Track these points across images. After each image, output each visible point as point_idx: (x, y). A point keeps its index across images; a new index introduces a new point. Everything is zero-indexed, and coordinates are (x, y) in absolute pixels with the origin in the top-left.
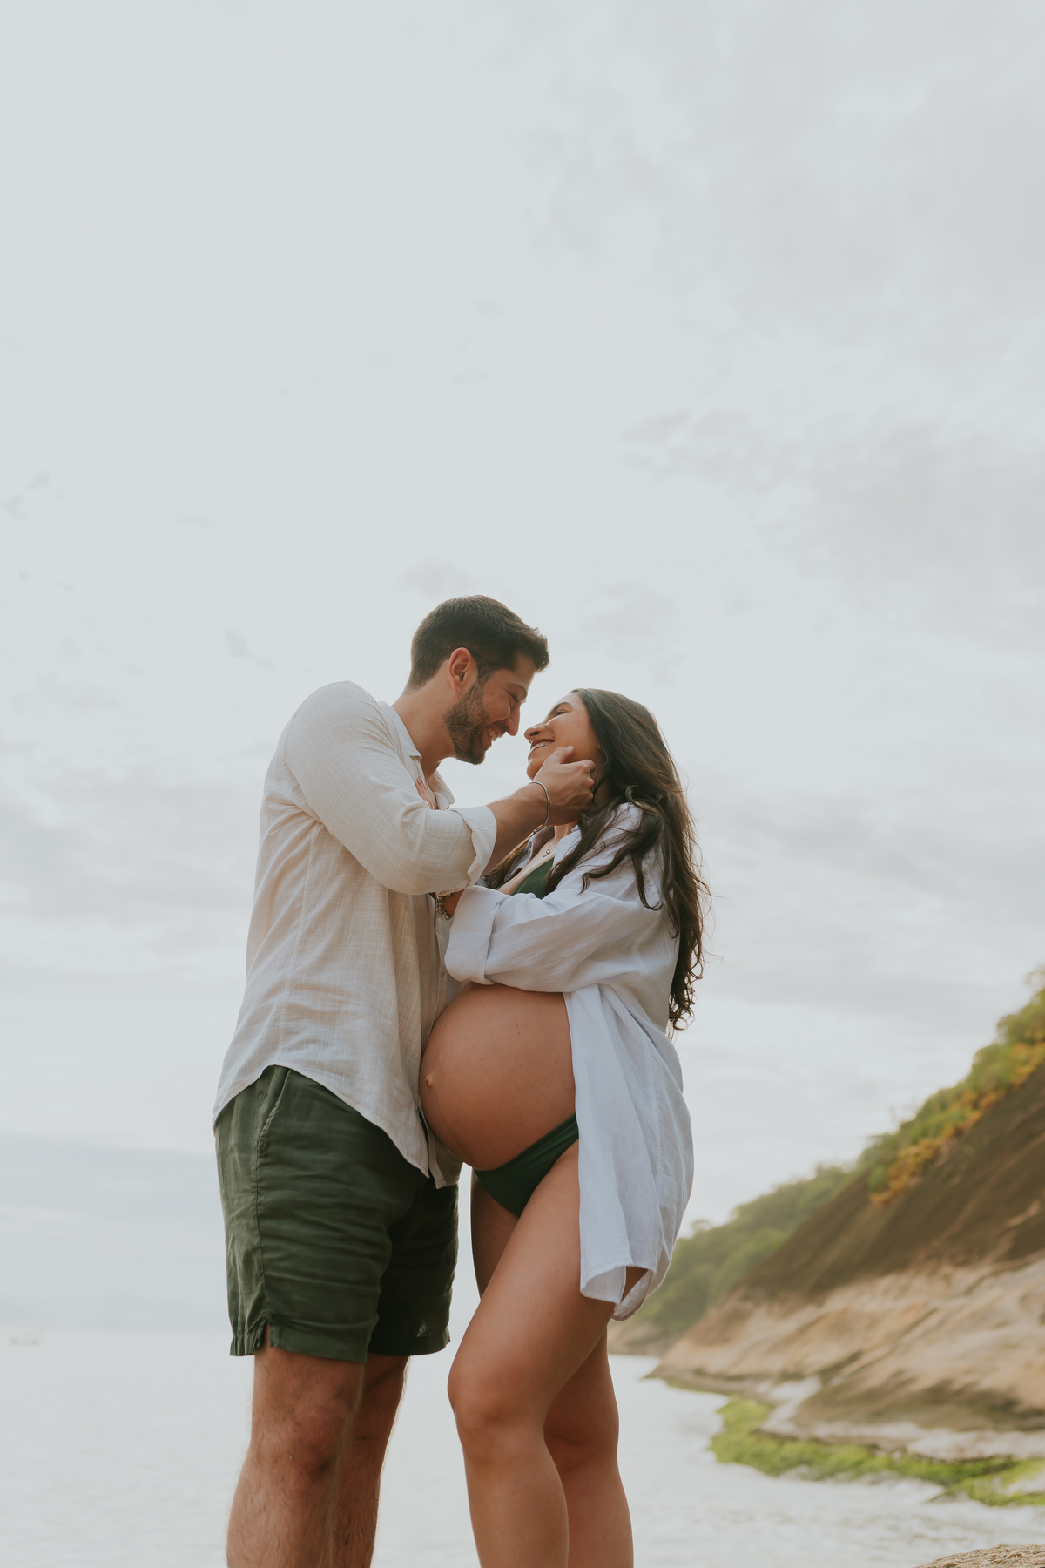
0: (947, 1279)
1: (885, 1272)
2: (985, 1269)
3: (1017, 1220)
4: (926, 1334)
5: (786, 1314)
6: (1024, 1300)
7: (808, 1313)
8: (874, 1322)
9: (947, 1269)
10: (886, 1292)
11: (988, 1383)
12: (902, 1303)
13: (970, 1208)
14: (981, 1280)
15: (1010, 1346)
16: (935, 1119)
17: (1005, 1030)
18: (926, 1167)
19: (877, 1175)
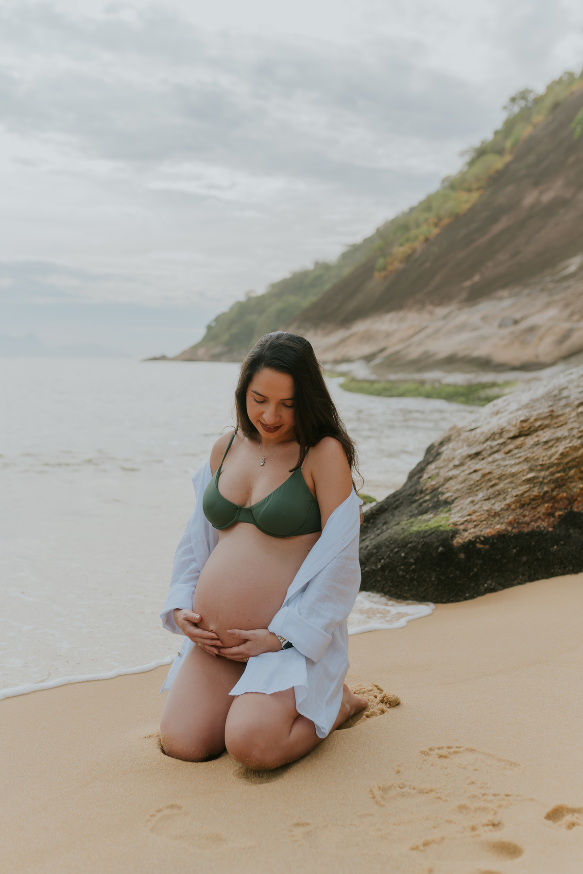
0: (431, 312)
1: (389, 311)
2: (453, 307)
3: (468, 283)
5: (327, 335)
6: (484, 319)
7: (341, 334)
8: (388, 335)
9: (430, 308)
10: (391, 321)
11: (476, 353)
12: (403, 325)
13: (438, 278)
14: (451, 312)
15: (484, 338)
16: (413, 233)
17: (447, 184)
18: (408, 258)
19: (381, 261)
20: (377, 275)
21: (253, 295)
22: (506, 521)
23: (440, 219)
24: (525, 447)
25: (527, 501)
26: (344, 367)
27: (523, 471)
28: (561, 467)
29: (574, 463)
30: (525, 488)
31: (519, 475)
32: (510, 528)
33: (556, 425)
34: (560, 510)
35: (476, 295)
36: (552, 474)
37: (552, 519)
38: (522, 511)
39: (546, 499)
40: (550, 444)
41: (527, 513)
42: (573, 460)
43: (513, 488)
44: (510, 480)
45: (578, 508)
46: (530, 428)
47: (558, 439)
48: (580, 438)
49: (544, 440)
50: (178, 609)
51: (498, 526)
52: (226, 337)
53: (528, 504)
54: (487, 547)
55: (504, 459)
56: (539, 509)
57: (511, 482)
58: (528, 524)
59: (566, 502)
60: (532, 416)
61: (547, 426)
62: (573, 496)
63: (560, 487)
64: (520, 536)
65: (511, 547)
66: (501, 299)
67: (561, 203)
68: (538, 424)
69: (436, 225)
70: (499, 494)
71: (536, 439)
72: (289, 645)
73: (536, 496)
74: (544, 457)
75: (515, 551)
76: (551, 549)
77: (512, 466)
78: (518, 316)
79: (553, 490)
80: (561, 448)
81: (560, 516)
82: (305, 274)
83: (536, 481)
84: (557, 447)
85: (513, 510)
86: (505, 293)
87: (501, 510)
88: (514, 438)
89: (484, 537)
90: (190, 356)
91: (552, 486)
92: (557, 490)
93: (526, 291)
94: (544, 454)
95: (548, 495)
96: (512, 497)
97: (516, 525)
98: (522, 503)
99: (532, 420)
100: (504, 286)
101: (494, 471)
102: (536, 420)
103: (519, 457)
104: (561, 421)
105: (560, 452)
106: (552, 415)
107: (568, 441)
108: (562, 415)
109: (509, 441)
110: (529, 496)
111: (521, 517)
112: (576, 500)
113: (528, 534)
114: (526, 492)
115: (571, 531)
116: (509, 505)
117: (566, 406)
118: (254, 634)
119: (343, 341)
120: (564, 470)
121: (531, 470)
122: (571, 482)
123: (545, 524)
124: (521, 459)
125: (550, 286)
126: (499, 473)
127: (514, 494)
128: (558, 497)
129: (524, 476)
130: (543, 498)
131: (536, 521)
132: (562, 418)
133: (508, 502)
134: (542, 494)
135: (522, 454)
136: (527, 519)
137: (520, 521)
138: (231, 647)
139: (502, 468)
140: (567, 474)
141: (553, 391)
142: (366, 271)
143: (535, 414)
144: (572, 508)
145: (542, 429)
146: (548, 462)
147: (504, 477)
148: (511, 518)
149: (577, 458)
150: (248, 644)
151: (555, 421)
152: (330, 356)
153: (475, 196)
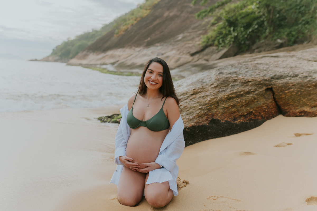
1: (120, 48)
2: (142, 48)
3: (146, 40)
4: (133, 57)
6: (152, 53)
7: (102, 55)
8: (119, 56)
9: (133, 48)
10: (120, 51)
12: (125, 53)
16: (128, 22)
17: (139, 6)
18: (126, 30)
19: (117, 31)
20: (115, 36)
21: (70, 39)
22: (194, 122)
23: (137, 18)
24: (196, 98)
25: (200, 115)
26: (104, 66)
27: (197, 106)
28: (209, 105)
29: (213, 104)
30: (199, 111)
31: (196, 107)
32: (196, 124)
33: (205, 91)
34: (210, 118)
35: (149, 44)
36: (207, 107)
37: (208, 121)
38: (199, 118)
39: (206, 115)
40: (205, 97)
41: (200, 119)
42: (213, 102)
43: (195, 111)
44: (194, 108)
45: (215, 118)
46: (197, 92)
47: (207, 96)
48: (214, 95)
49: (203, 96)
50: (121, 156)
51: (192, 124)
52: (60, 54)
53: (201, 116)
54: (189, 130)
55: (190, 102)
56: (204, 118)
57: (194, 109)
58: (201, 123)
59: (211, 116)
60: (196, 88)
61: (202, 91)
62: (213, 114)
63: (209, 111)
64: (199, 127)
65: (197, 130)
66: (157, 46)
67: (176, 17)
68: (199, 90)
69: (135, 20)
70: (191, 113)
71: (200, 96)
72: (163, 167)
73: (203, 114)
74: (203, 101)
75: (198, 131)
76: (208, 131)
77: (193, 104)
78: (163, 52)
79: (207, 112)
80: (209, 99)
81: (210, 120)
82: (89, 33)
83: (202, 109)
84: (207, 98)
85: (196, 118)
86: (158, 44)
87: (193, 118)
88: (192, 95)
89: (188, 127)
90: (46, 60)
91: (207, 111)
92: (208, 112)
93: (165, 44)
94: (203, 100)
95: (206, 113)
96: (195, 114)
97: (197, 123)
98: (199, 116)
99: (197, 89)
100: (158, 42)
101: (188, 106)
102: (198, 89)
103: (195, 101)
104: (206, 90)
105: (209, 100)
106: (203, 88)
107: (210, 96)
108: (206, 88)
109: (190, 96)
110: (200, 114)
111: (199, 121)
112: (214, 115)
113: (201, 126)
114: (199, 113)
115: (213, 125)
116: (195, 117)
117: (207, 85)
118: (151, 164)
119: (104, 57)
120: (210, 106)
121: (200, 105)
122: (212, 109)
123: (206, 123)
124: (197, 102)
125: (173, 43)
126: (190, 106)
127: (196, 113)
128: (209, 114)
129: (198, 107)
130: (205, 114)
131: (203, 122)
132: (206, 89)
133: (194, 115)
134: (204, 113)
135: (196, 100)
136: (200, 121)
137: (199, 122)
138: (142, 169)
139: (190, 105)
140: (211, 107)
141: (199, 80)
142: (111, 34)
143: (197, 87)
144: (213, 118)
145: (201, 92)
146: (205, 103)
147: (191, 108)
148: (196, 121)
149: (214, 102)
150: (149, 168)
151: (204, 90)
152: (99, 62)
153: (148, 12)
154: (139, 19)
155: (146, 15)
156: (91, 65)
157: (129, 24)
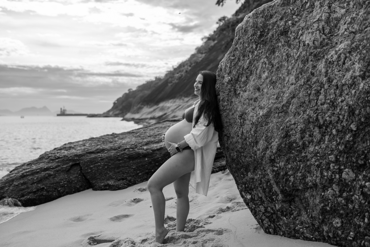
0: (183, 100)
1: (171, 99)
2: (190, 98)
4: (179, 109)
5: (151, 107)
7: (155, 107)
8: (169, 108)
9: (183, 98)
10: (171, 102)
12: (174, 104)
13: (188, 86)
14: (189, 100)
18: (180, 78)
19: (170, 80)
20: (170, 85)
23: (191, 64)
52: (121, 107)
69: (190, 66)
90: (106, 115)
152: (149, 116)
153: (204, 55)
154: (193, 65)
155: (201, 59)
156: (142, 119)
157: (183, 71)
